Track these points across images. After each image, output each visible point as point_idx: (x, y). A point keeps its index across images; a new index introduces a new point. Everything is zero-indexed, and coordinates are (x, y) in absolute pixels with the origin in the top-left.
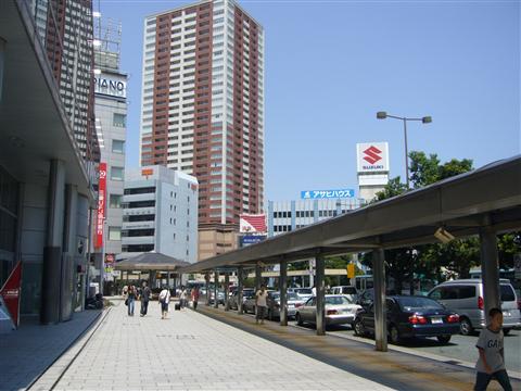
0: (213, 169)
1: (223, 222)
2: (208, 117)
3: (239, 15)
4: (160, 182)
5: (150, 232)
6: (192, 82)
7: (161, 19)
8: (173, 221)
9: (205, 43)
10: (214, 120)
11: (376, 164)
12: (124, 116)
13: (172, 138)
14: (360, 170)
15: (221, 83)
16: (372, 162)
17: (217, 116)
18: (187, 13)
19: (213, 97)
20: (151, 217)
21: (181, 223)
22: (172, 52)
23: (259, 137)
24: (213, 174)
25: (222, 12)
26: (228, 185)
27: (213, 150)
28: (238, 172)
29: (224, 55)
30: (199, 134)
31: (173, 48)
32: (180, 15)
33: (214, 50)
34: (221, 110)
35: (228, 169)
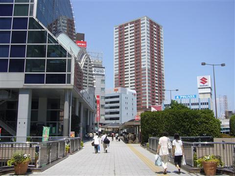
0: (143, 87)
1: (147, 108)
2: (140, 65)
3: (152, 23)
4: (121, 94)
5: (118, 113)
6: (133, 52)
7: (120, 27)
8: (126, 108)
9: (138, 36)
10: (142, 67)
11: (205, 84)
12: (104, 80)
13: (126, 75)
14: (199, 87)
15: (145, 52)
16: (204, 84)
17: (144, 65)
18: (130, 24)
19: (142, 57)
20: (118, 107)
21: (130, 108)
22: (125, 40)
23: (162, 72)
24: (143, 88)
25: (144, 23)
26: (149, 93)
27: (142, 79)
28: (153, 87)
29: (146, 41)
30: (137, 73)
31: (125, 39)
32: (128, 25)
33: (142, 39)
34: (145, 63)
35: (149, 86)
